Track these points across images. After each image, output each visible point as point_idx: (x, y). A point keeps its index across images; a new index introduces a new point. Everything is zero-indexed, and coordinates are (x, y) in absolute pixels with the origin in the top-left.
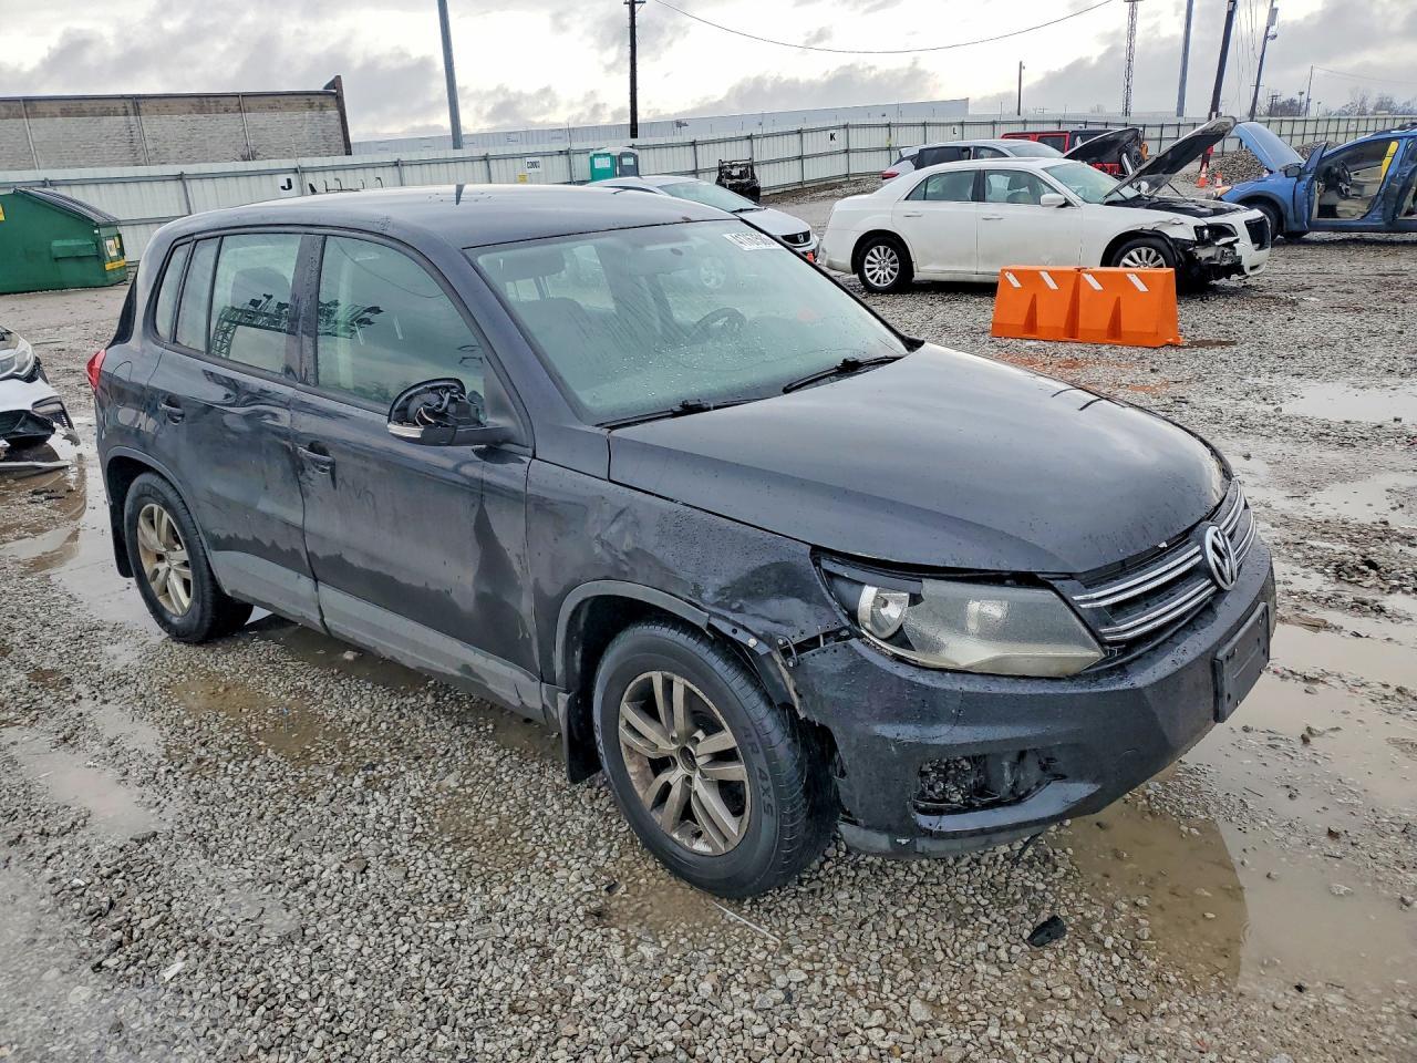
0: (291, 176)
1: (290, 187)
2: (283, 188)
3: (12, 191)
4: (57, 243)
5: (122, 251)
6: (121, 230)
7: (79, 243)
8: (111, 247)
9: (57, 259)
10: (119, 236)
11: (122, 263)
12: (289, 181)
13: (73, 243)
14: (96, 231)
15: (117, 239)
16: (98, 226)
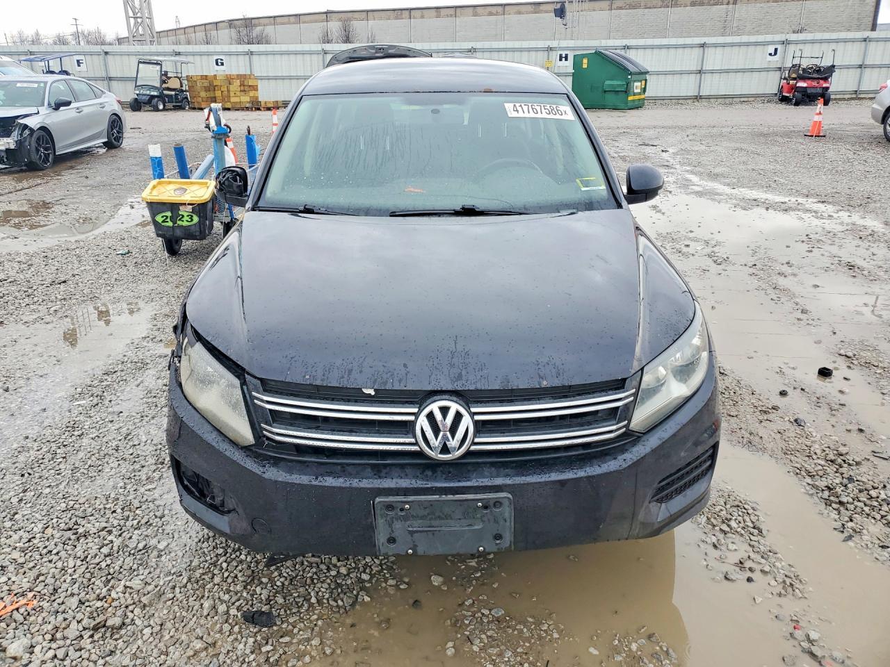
0: (779, 47)
1: (775, 53)
2: (770, 54)
3: (594, 51)
4: (608, 82)
5: (644, 90)
6: (648, 77)
7: (619, 83)
8: (637, 87)
9: (605, 91)
10: (646, 80)
11: (643, 97)
12: (776, 50)
13: (615, 83)
14: (629, 77)
15: (643, 82)
16: (631, 74)
